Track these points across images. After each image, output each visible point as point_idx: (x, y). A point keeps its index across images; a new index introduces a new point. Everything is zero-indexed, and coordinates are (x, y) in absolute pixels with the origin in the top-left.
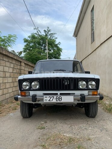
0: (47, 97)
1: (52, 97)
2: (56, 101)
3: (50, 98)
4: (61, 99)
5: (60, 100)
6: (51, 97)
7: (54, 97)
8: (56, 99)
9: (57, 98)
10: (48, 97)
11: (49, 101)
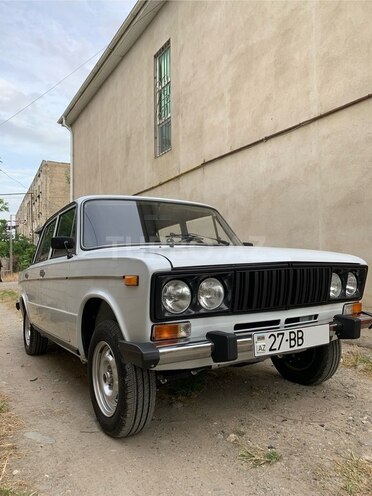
0: (263, 338)
1: (278, 334)
2: (291, 347)
3: (272, 337)
4: (302, 338)
5: (300, 341)
6: (276, 334)
7: (283, 334)
8: (291, 340)
9: (293, 336)
10: (267, 335)
11: (271, 350)
